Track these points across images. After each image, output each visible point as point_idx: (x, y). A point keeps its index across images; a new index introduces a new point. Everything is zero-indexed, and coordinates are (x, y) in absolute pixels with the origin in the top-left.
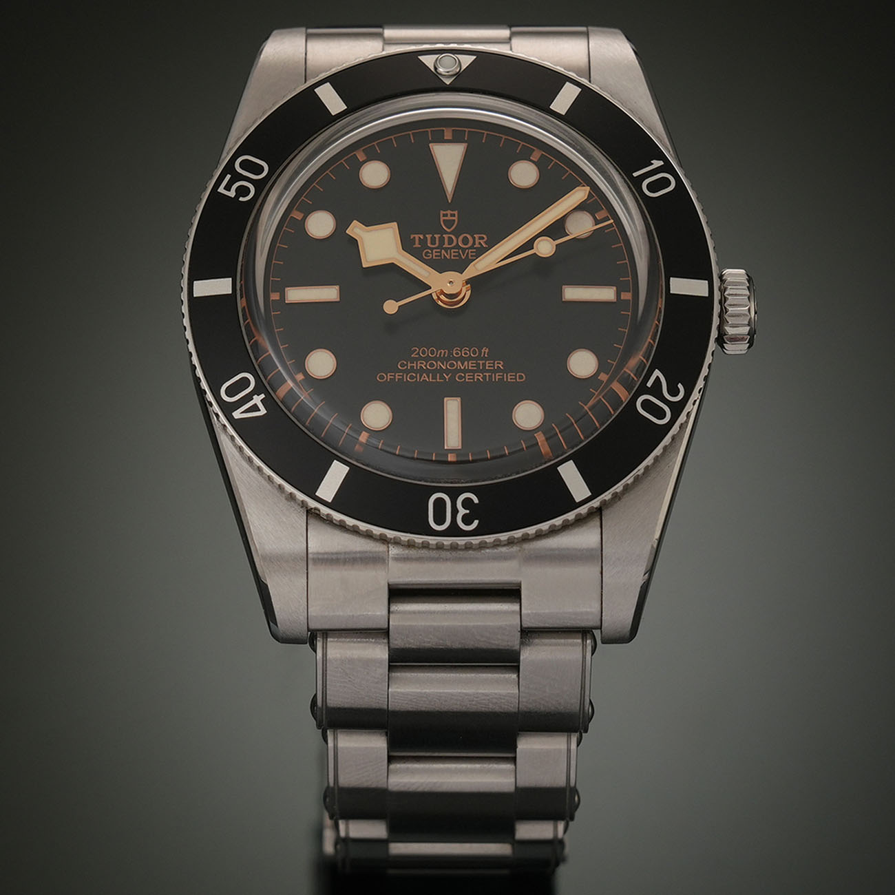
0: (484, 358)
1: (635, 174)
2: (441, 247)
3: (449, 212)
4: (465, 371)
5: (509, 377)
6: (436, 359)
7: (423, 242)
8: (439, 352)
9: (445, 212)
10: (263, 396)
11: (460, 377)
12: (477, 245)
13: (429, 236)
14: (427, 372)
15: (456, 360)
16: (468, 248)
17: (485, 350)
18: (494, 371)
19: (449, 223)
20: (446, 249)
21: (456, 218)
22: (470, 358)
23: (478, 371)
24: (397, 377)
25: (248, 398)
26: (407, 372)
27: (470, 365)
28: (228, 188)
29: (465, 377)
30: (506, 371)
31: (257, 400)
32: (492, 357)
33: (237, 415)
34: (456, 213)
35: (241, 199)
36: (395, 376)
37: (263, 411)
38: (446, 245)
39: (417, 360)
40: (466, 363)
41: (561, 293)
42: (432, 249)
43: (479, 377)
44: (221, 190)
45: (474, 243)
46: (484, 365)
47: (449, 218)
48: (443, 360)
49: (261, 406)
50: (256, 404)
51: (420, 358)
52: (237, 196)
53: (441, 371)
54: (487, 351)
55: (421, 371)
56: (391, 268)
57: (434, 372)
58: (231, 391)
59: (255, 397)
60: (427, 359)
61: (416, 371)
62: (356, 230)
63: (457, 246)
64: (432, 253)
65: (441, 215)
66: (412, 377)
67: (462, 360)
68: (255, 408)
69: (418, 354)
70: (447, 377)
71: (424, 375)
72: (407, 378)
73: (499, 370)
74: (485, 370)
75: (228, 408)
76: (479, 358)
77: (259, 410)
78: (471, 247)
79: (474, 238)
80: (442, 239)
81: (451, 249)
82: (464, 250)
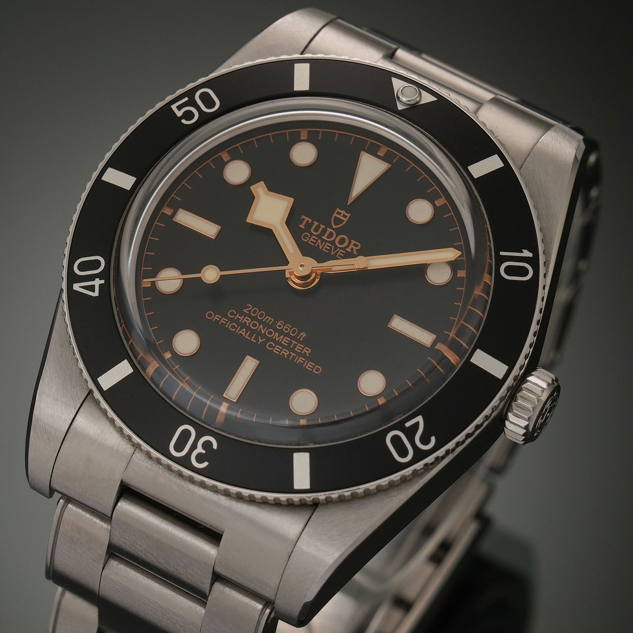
0: (299, 341)
1: (502, 253)
2: (319, 236)
3: (343, 212)
4: (277, 343)
5: (309, 366)
6: (260, 322)
7: (308, 226)
8: (267, 318)
9: (340, 211)
10: (103, 282)
11: (271, 346)
12: (349, 249)
14: (248, 329)
15: (276, 330)
16: (340, 248)
17: (303, 334)
18: (300, 355)
19: (338, 221)
20: (323, 240)
21: (345, 220)
22: (288, 335)
23: (288, 348)
24: (222, 321)
25: (92, 278)
26: (232, 320)
27: (285, 341)
28: (180, 107)
29: (274, 348)
30: (308, 359)
31: (97, 282)
32: (305, 343)
33: (76, 287)
34: (348, 215)
35: (184, 121)
36: (220, 319)
37: (96, 294)
38: (325, 237)
39: (245, 315)
40: (282, 337)
41: (390, 318)
42: (312, 234)
43: (285, 352)
44: (174, 107)
45: (348, 246)
46: (295, 345)
47: (341, 217)
48: (265, 325)
49: (97, 289)
50: (94, 285)
51: (249, 316)
52: (183, 117)
53: (259, 333)
54: (305, 335)
55: (243, 326)
56: (267, 233)
57: (253, 332)
58: (82, 267)
59: (97, 279)
60: (254, 319)
61: (239, 324)
62: (259, 189)
63: (333, 242)
64: (310, 238)
65: (336, 211)
66: (233, 327)
67: (281, 333)
68: (92, 288)
69: (249, 311)
70: (260, 341)
71: (244, 330)
72: (229, 326)
73: (304, 355)
74: (293, 350)
75: (73, 278)
76: (295, 338)
77: (94, 291)
78: (343, 249)
79: (350, 242)
80: (324, 231)
81: (327, 241)
82: (336, 247)
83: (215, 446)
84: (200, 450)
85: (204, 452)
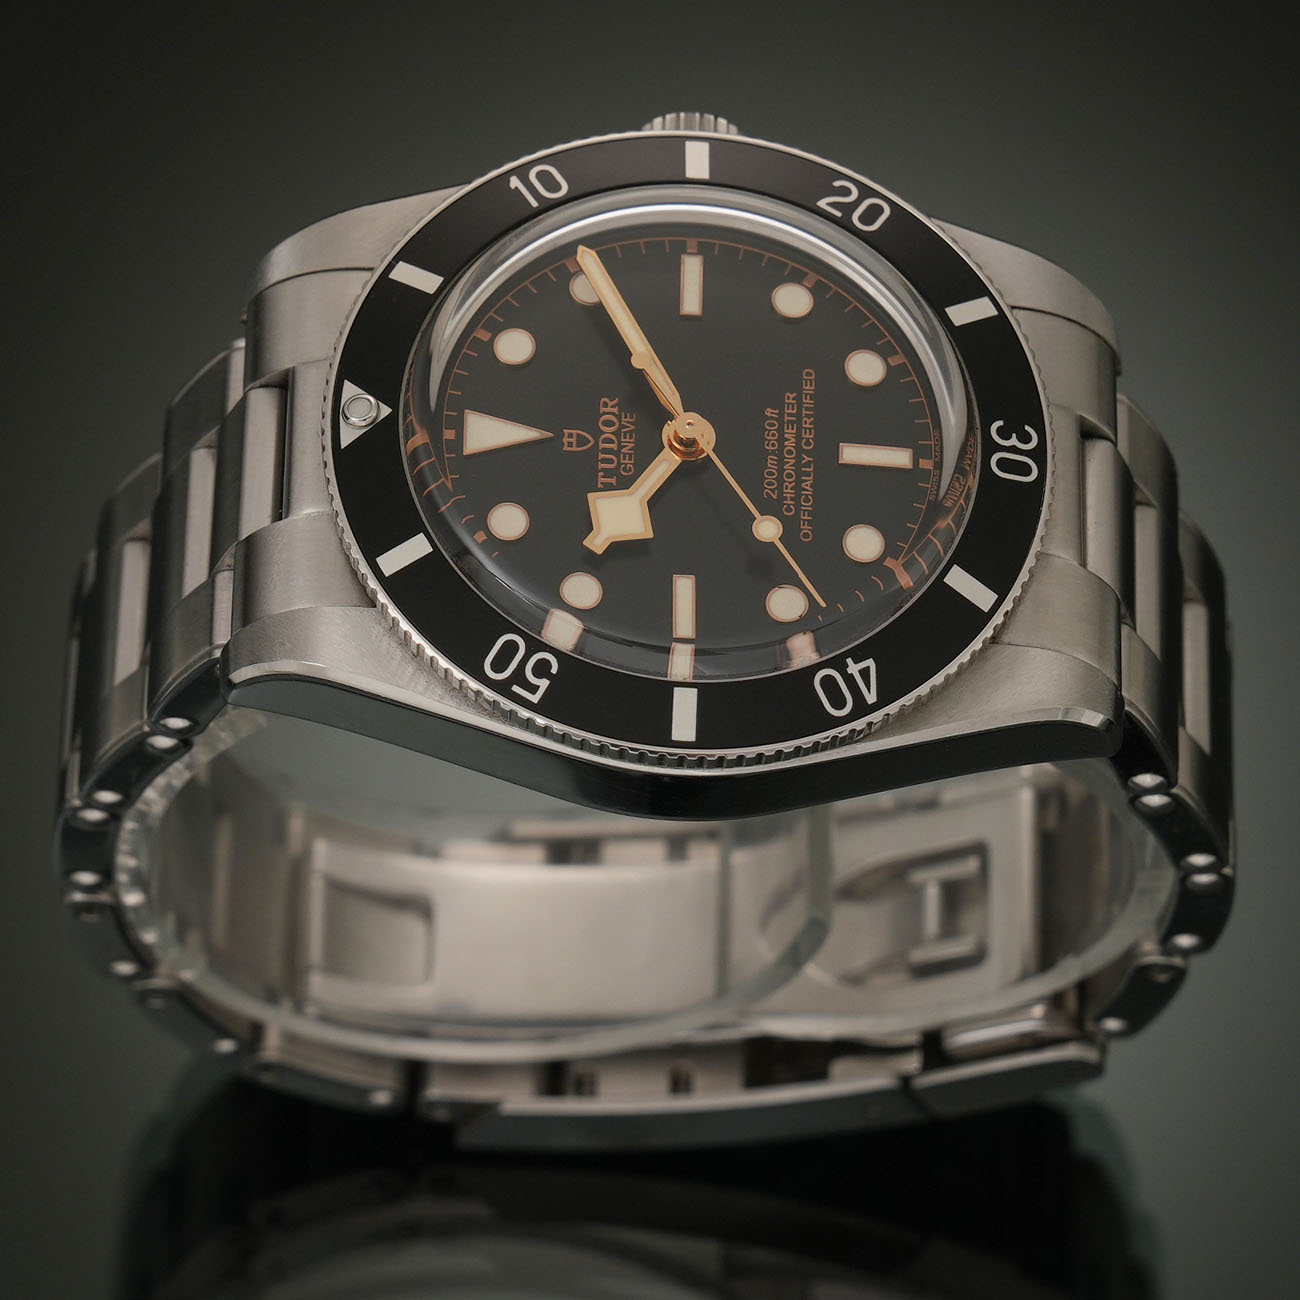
0: (781, 414)
1: (536, 206)
3: (566, 440)
4: (798, 438)
5: (809, 388)
6: (781, 470)
7: (609, 473)
8: (769, 465)
9: (566, 444)
10: (849, 661)
11: (808, 443)
12: (615, 410)
13: (601, 466)
14: (799, 482)
15: (782, 447)
16: (620, 420)
17: (769, 412)
18: (800, 404)
19: (582, 441)
20: (620, 447)
21: (575, 432)
22: (781, 431)
23: (799, 421)
24: (806, 518)
25: (850, 680)
26: (798, 505)
27: (790, 433)
28: (533, 689)
29: (808, 439)
30: (800, 391)
31: (853, 668)
32: (779, 405)
33: (871, 698)
34: (567, 432)
35: (554, 670)
36: (804, 520)
37: (870, 663)
38: (614, 446)
39: (782, 492)
40: (786, 436)
41: (690, 318)
42: (619, 463)
43: (807, 423)
44: (535, 698)
45: (613, 414)
46: (789, 415)
47: (573, 440)
48: (781, 463)
49: (863, 665)
50: (859, 671)
51: (779, 488)
52: (548, 675)
53: (798, 465)
54: (770, 409)
55: (798, 488)
56: (655, 505)
57: (799, 474)
58: (839, 703)
59: (849, 671)
60: (780, 480)
61: (798, 495)
62: (597, 543)
63: (617, 433)
64: (626, 464)
65: (569, 449)
66: (807, 500)
67: (782, 439)
68: (865, 673)
69: (773, 491)
70: (807, 459)
71: (803, 485)
72: (807, 506)
73: (798, 399)
74: (798, 415)
75: (861, 709)
76: (780, 420)
77: (869, 667)
78: (619, 417)
79: (604, 413)
80: (605, 451)
81: (619, 442)
82: (622, 426)
83: (1000, 423)
84: (1014, 441)
85: (1014, 435)
